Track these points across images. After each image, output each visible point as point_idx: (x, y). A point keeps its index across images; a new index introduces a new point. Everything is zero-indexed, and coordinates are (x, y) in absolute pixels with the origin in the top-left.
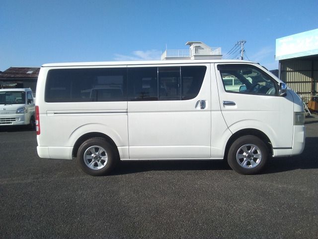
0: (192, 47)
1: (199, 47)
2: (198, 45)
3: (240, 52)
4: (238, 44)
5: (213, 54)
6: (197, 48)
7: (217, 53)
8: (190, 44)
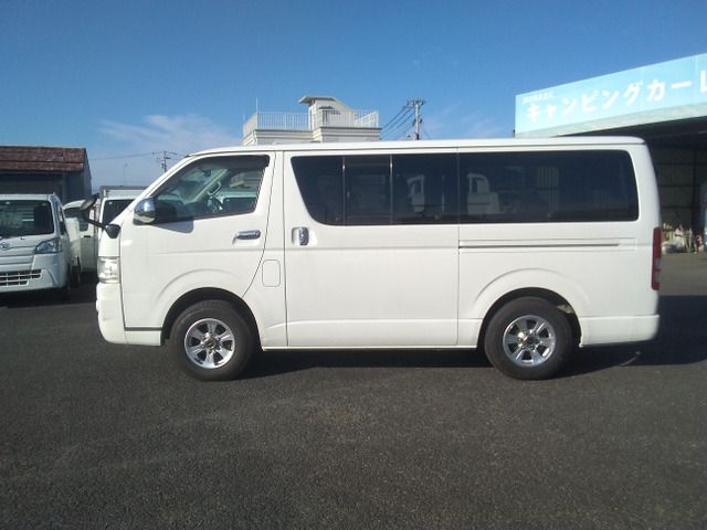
0: (314, 109)
1: (330, 108)
2: (327, 104)
3: (414, 124)
4: (408, 107)
5: (362, 125)
6: (327, 110)
7: (369, 124)
8: (310, 102)
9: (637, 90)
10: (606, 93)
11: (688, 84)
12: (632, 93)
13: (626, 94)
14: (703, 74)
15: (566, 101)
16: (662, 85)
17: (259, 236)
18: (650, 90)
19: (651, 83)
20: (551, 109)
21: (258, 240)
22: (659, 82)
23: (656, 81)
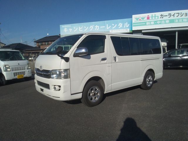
9: (93, 27)
10: (85, 27)
11: (104, 27)
12: (91, 28)
13: (90, 28)
14: (107, 25)
15: (74, 28)
16: (98, 27)
17: (106, 59)
18: (96, 27)
19: (96, 26)
20: (71, 30)
21: (106, 61)
22: (98, 26)
23: (97, 26)
